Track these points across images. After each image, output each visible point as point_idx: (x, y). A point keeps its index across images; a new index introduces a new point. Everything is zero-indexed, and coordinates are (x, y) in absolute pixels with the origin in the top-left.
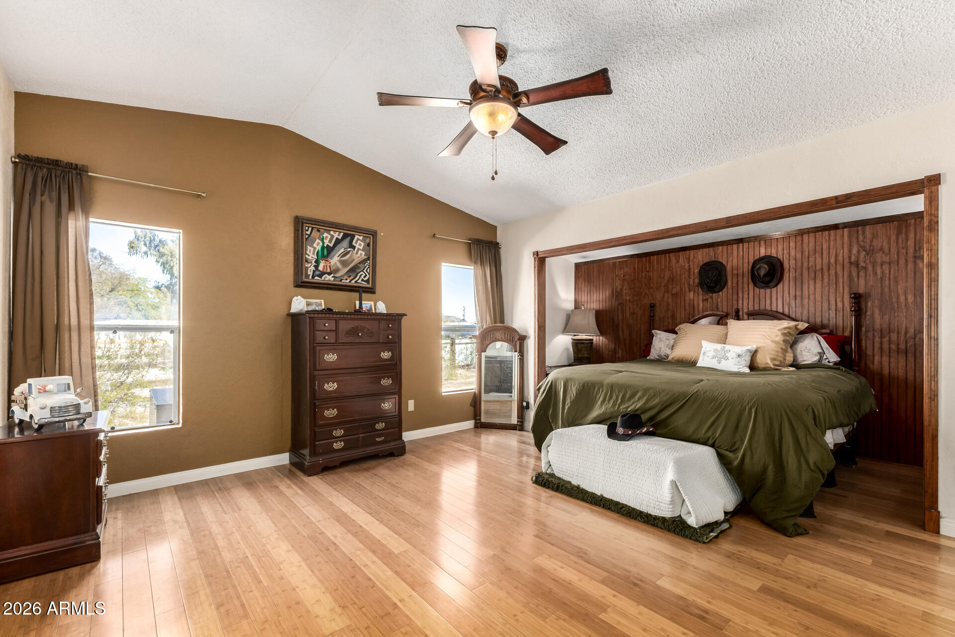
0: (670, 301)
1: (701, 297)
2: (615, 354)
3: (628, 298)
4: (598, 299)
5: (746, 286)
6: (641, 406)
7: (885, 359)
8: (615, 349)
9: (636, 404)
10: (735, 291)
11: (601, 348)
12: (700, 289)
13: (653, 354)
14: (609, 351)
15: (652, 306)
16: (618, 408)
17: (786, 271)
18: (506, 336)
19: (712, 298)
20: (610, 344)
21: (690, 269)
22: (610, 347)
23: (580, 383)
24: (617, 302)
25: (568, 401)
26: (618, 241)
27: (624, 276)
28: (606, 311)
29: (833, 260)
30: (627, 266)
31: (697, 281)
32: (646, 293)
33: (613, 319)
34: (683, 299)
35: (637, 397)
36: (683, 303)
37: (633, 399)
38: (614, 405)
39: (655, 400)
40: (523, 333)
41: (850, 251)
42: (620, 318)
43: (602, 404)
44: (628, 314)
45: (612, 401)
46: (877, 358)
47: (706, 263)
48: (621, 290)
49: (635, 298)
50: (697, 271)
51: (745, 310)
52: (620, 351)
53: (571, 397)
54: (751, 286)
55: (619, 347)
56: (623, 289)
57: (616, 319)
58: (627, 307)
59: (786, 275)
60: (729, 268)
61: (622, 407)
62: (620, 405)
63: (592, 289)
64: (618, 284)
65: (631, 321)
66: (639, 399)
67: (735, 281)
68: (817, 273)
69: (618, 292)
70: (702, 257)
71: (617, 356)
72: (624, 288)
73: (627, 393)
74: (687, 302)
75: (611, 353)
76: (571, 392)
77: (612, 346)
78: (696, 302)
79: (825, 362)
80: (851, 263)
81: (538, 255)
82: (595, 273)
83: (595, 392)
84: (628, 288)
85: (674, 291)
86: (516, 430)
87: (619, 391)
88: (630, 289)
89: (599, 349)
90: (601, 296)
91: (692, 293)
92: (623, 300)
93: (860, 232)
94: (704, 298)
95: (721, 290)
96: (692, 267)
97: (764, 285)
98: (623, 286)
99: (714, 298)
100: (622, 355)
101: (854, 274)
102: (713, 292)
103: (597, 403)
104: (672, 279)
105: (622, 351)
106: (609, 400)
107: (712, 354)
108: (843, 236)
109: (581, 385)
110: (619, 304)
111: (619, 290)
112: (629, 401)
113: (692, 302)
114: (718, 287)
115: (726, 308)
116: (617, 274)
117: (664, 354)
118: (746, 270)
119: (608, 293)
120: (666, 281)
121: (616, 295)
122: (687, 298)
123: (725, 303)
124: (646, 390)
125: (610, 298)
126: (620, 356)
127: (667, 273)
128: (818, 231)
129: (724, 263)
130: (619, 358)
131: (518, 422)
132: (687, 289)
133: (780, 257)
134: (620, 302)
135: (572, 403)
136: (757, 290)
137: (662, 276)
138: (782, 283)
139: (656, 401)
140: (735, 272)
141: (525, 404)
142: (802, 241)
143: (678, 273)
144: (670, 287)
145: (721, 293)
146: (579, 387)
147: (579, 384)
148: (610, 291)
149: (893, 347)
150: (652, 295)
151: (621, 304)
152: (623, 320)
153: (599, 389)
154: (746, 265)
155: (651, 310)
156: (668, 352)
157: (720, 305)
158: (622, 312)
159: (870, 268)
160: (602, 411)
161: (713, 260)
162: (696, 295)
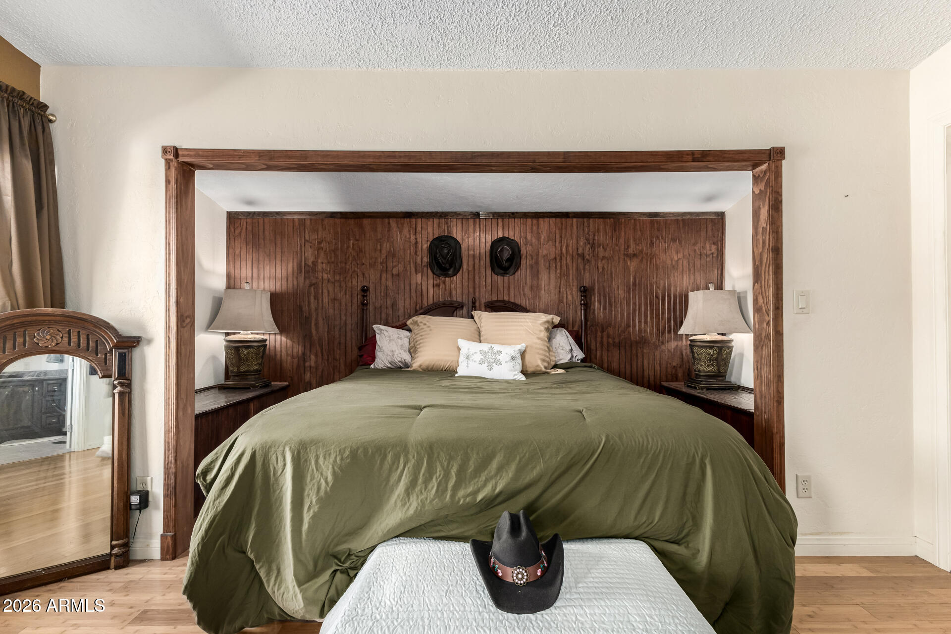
0: (390, 284)
1: (431, 282)
2: (305, 361)
3: (325, 276)
4: (273, 275)
5: (483, 271)
6: (505, 487)
7: (605, 354)
8: (304, 354)
9: (493, 482)
10: (471, 276)
11: (278, 354)
12: (429, 271)
13: (382, 360)
14: (293, 357)
15: (365, 290)
16: (453, 496)
17: (523, 257)
18: (74, 339)
19: (444, 283)
20: (296, 346)
21: (416, 243)
22: (295, 350)
23: (344, 449)
24: (308, 282)
25: (311, 499)
26: (380, 157)
27: (319, 243)
28: (288, 294)
29: (564, 250)
30: (324, 229)
31: (426, 260)
32: (354, 271)
33: (301, 308)
34: (407, 282)
35: (494, 464)
36: (407, 288)
37: (486, 472)
38: (441, 491)
39: (534, 467)
40: (127, 331)
41: (578, 243)
42: (313, 306)
43: (408, 492)
44: (326, 300)
45: (434, 483)
46: (598, 353)
47: (436, 238)
48: (315, 263)
49: (337, 278)
50: (425, 246)
51: (483, 301)
52: (313, 357)
53: (319, 489)
54: (489, 271)
55: (310, 351)
56: (317, 262)
57: (305, 308)
58: (325, 291)
59: (523, 262)
60: (464, 246)
61: (461, 493)
62: (456, 489)
63: (261, 258)
64: (309, 254)
65: (331, 311)
66: (500, 469)
67: (471, 263)
68: (551, 262)
69: (308, 266)
70: (433, 230)
71: (307, 364)
72: (320, 261)
73: (469, 460)
74: (413, 287)
75: (296, 361)
76: (317, 475)
77: (298, 349)
78: (424, 288)
79: (575, 360)
80: (578, 254)
81: (176, 155)
82: (267, 233)
83: (386, 466)
84: (325, 261)
85: (395, 271)
86: (108, 568)
87: (451, 458)
88: (328, 262)
89: (276, 355)
90: (278, 271)
91: (419, 276)
92: (317, 278)
93: (586, 224)
94: (435, 282)
95: (455, 274)
96: (419, 240)
97: (502, 271)
98: (317, 257)
99: (447, 283)
100: (316, 362)
101: (581, 267)
102: (447, 276)
103: (392, 491)
104: (392, 254)
105: (316, 356)
106: (427, 482)
107: (478, 357)
108: (572, 225)
109: (347, 453)
110: (311, 286)
111: (310, 264)
112: (475, 477)
113: (419, 287)
114: (452, 270)
115: (461, 296)
116: (307, 238)
117: (399, 359)
118: (483, 251)
119: (291, 266)
120: (384, 256)
121: (306, 270)
122: (413, 282)
123: (459, 291)
124: (512, 449)
125: (295, 274)
126: (313, 364)
127: (386, 246)
128: (552, 217)
129: (459, 240)
130: (310, 367)
131: (112, 547)
132: (413, 269)
133: (517, 240)
134: (314, 282)
135: (325, 502)
136: (495, 277)
137: (379, 247)
138: (519, 271)
139: (538, 468)
140: (471, 252)
141: (135, 499)
142: (538, 225)
143: (402, 247)
144: (390, 264)
145: (455, 278)
146: (342, 459)
147: (342, 452)
148: (295, 264)
149: (611, 341)
150: (364, 274)
151: (314, 284)
152: (316, 309)
153: (396, 458)
154: (483, 245)
155: (363, 296)
156: (407, 357)
157: (454, 292)
158: (316, 298)
159: (593, 262)
160: (411, 511)
161: (446, 234)
162: (425, 278)
